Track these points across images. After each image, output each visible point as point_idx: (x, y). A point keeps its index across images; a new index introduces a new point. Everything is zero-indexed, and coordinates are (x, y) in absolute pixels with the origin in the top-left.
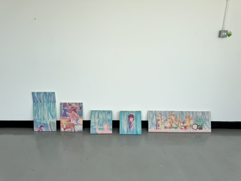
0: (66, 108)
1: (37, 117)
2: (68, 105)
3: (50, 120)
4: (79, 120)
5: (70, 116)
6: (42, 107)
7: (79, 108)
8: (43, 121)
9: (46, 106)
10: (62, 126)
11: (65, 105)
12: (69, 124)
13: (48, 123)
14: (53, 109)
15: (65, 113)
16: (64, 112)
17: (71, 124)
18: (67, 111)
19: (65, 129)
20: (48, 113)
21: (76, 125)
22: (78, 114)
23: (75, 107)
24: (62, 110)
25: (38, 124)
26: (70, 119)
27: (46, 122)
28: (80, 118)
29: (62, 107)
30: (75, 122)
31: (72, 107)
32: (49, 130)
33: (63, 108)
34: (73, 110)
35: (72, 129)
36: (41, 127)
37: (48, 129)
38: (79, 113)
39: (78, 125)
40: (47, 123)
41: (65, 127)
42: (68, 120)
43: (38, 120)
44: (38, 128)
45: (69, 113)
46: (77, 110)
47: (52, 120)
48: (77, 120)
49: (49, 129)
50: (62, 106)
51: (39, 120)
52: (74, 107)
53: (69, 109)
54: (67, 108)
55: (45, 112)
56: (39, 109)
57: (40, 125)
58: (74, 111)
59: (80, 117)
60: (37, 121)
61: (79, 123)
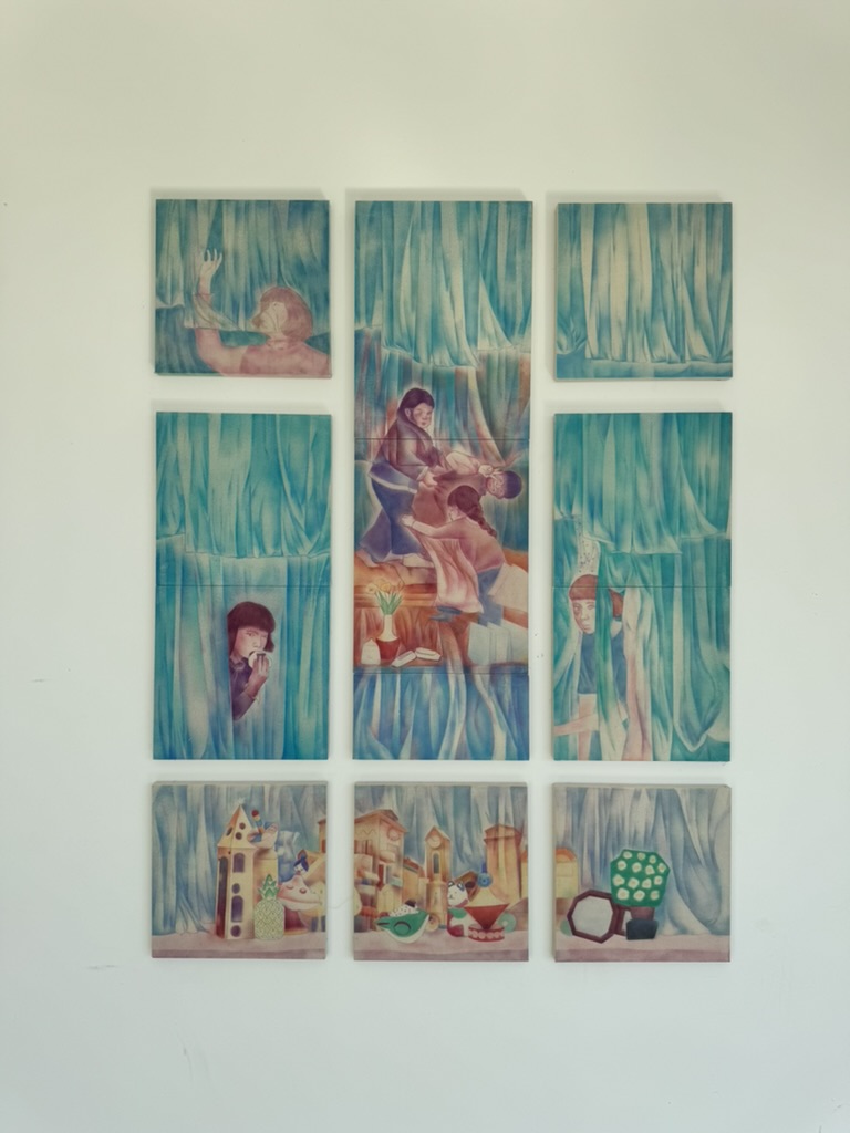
0: (402, 484)
1: (379, 319)
2: (416, 460)
3: (484, 345)
4: (498, 582)
5: (434, 548)
6: (425, 238)
7: (498, 482)
8: (430, 352)
9: (460, 230)
10: (369, 629)
11: (391, 463)
12: (422, 608)
13: (471, 371)
14: (511, 254)
15: (388, 520)
16: (381, 516)
17: (443, 608)
18: (408, 511)
19: (393, 656)
20: (472, 290)
21: (475, 617)
22: (491, 532)
23: (470, 476)
24: (368, 496)
25: (385, 379)
26: (433, 571)
27: (456, 361)
28: (510, 562)
29: (369, 477)
30: (467, 595)
31: (449, 477)
32: (478, 426)
33: (376, 486)
34: (450, 503)
35: (444, 655)
36: (413, 406)
37: (465, 424)
38: (499, 526)
39: (496, 622)
40: (463, 368)
41: (388, 635)
42: (414, 579)
43: (391, 343)
44: (390, 415)
45: (423, 520)
46: (483, 501)
47: (499, 345)
48: (487, 579)
49: (471, 424)
50: (368, 465)
51: (401, 346)
52: (462, 471)
53: (424, 494)
54: (406, 479)
55: (448, 280)
56: (402, 257)
57: (406, 391)
58: (462, 507)
59: (513, 553)
60: (385, 352)
61: (498, 607)
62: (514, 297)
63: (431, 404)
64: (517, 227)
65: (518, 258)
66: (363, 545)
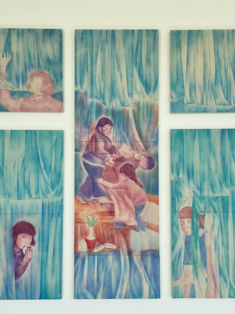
0: (97, 163)
1: (86, 85)
2: (104, 151)
3: (136, 97)
4: (144, 210)
5: (113, 194)
6: (108, 47)
7: (144, 162)
9: (124, 43)
10: (82, 234)
11: (92, 153)
12: (108, 224)
13: (130, 109)
14: (148, 54)
15: (91, 181)
16: (88, 179)
17: (117, 223)
20: (130, 71)
21: (134, 228)
23: (130, 159)
24: (81, 169)
26: (113, 205)
27: (123, 105)
28: (150, 200)
29: (82, 160)
30: (130, 217)
31: (120, 160)
33: (85, 164)
36: (102, 126)
37: (128, 135)
38: (144, 183)
39: (143, 230)
40: (126, 108)
41: (91, 237)
42: (104, 209)
43: (92, 96)
45: (108, 180)
46: (137, 171)
47: (143, 97)
48: (139, 209)
49: (130, 134)
50: (81, 154)
51: (97, 97)
52: (126, 157)
53: (108, 168)
54: (100, 161)
55: (119, 67)
56: (97, 56)
58: (126, 174)
59: (151, 196)
60: (89, 100)
61: (144, 223)
62: (150, 74)
63: (111, 125)
64: (151, 42)
65: (152, 56)
66: (79, 192)
